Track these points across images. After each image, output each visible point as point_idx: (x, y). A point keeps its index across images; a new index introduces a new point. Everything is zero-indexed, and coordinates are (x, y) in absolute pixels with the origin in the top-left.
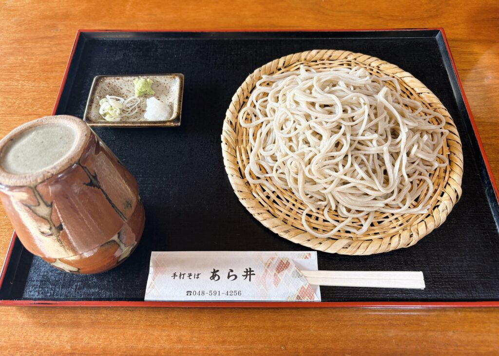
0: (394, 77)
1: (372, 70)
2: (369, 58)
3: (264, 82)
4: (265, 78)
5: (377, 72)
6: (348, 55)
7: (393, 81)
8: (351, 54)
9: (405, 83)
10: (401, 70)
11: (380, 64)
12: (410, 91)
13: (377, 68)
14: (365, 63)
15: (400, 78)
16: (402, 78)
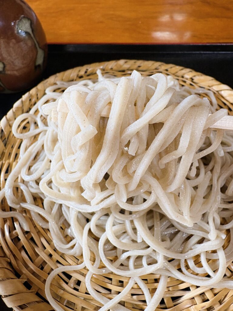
0: (209, 90)
1: (185, 82)
2: (182, 69)
3: (59, 89)
4: (59, 84)
5: (191, 85)
6: (160, 66)
7: (209, 94)
8: (162, 64)
9: (223, 97)
10: (218, 83)
11: (195, 76)
12: (228, 106)
13: (191, 80)
14: (177, 74)
15: (217, 91)
16: (220, 92)
